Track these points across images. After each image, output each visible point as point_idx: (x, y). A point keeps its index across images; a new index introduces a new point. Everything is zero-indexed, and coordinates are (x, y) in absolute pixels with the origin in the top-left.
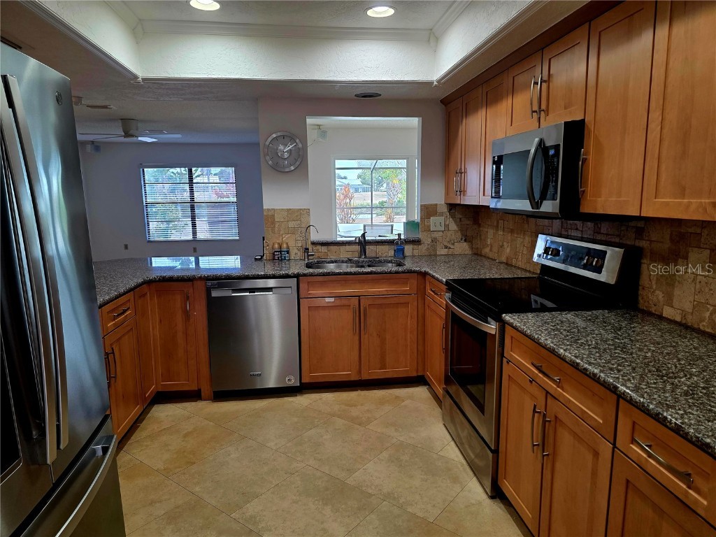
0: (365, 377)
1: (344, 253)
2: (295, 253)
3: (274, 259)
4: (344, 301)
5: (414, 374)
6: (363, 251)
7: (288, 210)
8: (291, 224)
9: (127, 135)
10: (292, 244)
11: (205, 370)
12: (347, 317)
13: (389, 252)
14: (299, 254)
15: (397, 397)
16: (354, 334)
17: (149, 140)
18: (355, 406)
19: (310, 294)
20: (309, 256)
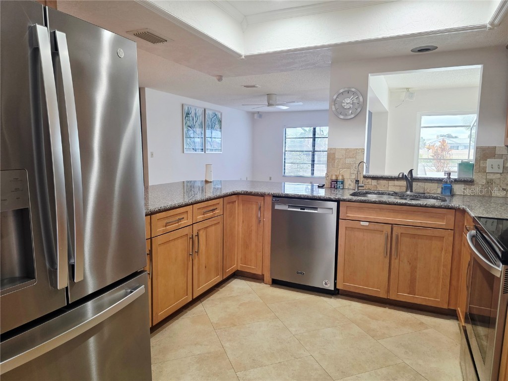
0: (393, 297)
1: (393, 187)
2: (350, 184)
3: (331, 187)
4: (377, 226)
5: (445, 307)
6: (410, 187)
7: (346, 149)
8: (348, 161)
9: (269, 105)
10: (347, 176)
11: (267, 262)
12: (379, 241)
13: (436, 189)
14: (352, 185)
15: (422, 323)
16: (385, 257)
17: (284, 108)
18: (377, 320)
19: (348, 216)
20: (358, 187)
